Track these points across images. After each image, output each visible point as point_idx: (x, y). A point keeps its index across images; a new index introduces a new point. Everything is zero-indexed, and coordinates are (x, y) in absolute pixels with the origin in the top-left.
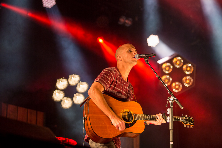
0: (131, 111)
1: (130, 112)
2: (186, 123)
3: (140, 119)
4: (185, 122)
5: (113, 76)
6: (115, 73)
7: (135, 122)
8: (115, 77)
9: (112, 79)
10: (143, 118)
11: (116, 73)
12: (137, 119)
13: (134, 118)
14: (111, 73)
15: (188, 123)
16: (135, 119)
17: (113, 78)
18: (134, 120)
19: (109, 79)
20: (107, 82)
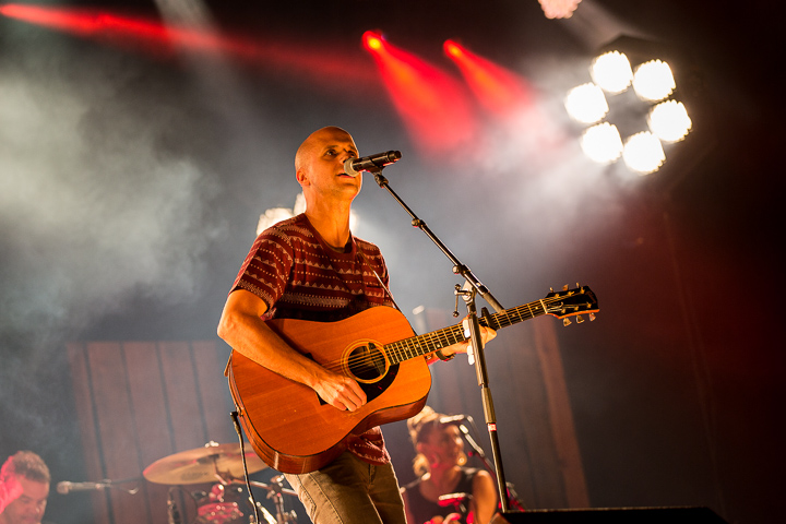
0: (372, 341)
1: (370, 344)
2: (568, 311)
3: (409, 355)
4: (564, 311)
5: (285, 252)
6: (292, 241)
7: (395, 369)
8: (294, 251)
9: (288, 262)
10: (418, 349)
11: (295, 238)
12: (400, 358)
13: (390, 358)
14: (278, 246)
15: (577, 308)
16: (391, 361)
17: (290, 258)
18: (388, 364)
19: (274, 265)
20: (269, 279)
